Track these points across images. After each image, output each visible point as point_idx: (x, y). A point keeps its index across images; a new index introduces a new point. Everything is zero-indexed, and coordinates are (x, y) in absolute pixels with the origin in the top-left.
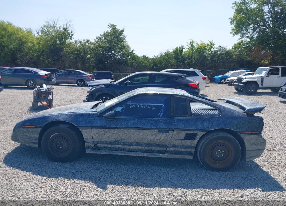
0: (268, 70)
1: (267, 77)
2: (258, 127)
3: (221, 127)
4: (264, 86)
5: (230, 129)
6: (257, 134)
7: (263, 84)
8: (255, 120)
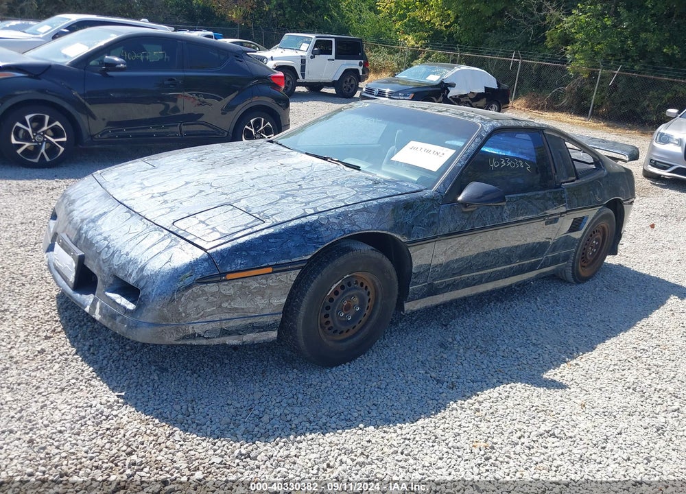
0: (313, 42)
1: (312, 57)
4: (306, 78)
7: (304, 74)
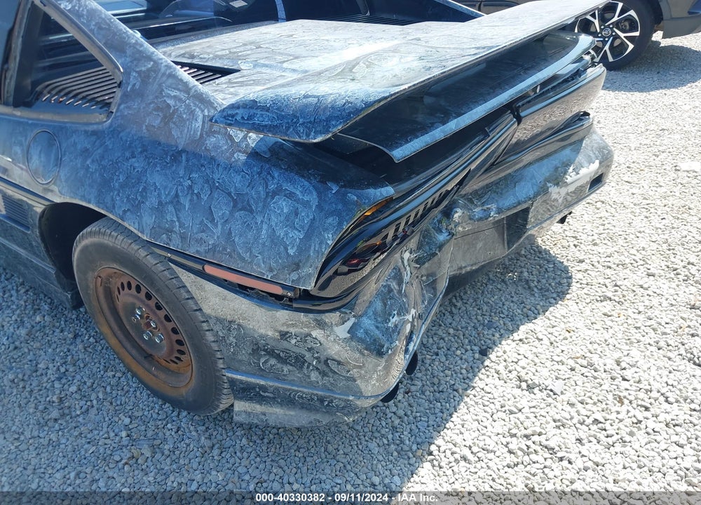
2: (291, 252)
5: (120, 221)
6: (279, 298)
8: (290, 196)
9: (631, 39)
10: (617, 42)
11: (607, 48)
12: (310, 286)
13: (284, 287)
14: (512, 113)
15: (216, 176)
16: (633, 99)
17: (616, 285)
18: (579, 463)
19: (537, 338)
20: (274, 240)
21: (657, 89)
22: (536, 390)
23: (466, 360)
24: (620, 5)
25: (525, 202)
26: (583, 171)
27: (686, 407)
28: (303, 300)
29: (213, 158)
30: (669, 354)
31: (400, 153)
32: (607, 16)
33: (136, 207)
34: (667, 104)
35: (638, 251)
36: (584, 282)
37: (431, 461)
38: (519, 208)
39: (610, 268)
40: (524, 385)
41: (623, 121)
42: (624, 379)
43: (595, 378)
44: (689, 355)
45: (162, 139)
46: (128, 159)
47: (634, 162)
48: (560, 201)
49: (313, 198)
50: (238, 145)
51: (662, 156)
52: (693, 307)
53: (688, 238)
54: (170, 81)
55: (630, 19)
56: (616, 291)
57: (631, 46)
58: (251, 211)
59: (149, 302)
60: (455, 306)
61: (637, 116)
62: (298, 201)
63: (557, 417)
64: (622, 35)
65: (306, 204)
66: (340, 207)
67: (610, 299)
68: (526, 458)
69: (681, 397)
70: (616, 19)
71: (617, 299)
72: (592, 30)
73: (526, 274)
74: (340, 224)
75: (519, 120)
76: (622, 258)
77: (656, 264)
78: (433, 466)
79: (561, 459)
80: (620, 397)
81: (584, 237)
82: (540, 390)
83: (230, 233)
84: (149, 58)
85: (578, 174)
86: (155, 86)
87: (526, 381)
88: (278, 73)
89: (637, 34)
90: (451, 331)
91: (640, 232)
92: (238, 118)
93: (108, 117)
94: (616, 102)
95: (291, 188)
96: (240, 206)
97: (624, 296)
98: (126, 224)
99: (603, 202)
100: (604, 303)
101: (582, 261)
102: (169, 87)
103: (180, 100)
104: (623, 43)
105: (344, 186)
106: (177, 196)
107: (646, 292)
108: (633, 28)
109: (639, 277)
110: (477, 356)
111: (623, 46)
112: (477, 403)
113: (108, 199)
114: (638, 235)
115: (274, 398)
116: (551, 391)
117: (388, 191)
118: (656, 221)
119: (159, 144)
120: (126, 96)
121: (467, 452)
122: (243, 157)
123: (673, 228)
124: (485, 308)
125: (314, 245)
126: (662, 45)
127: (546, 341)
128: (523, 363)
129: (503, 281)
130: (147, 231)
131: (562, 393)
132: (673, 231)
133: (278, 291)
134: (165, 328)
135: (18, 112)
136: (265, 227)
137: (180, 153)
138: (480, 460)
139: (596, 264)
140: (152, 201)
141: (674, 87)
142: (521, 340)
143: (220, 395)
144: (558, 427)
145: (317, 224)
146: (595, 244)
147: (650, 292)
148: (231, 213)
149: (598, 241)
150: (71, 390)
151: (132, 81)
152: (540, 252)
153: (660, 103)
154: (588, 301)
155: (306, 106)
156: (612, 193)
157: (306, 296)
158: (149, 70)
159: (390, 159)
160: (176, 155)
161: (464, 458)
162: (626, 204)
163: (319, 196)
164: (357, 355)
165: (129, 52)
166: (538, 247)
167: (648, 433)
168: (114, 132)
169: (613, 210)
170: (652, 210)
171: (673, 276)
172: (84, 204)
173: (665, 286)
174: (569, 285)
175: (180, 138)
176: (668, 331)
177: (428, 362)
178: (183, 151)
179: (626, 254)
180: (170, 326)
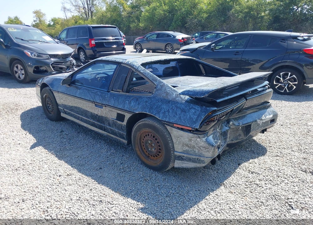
2: (194, 120)
3: (145, 111)
5: (154, 116)
6: (190, 131)
9: (295, 85)
10: (290, 86)
11: (286, 87)
12: (198, 127)
13: (192, 128)
14: (245, 98)
15: (178, 106)
16: (295, 104)
17: (281, 153)
18: (265, 188)
19: (255, 163)
20: (190, 118)
21: (304, 101)
22: (254, 173)
23: (234, 166)
24: (290, 74)
25: (250, 123)
26: (267, 117)
27: (297, 179)
28: (196, 131)
29: (178, 102)
30: (295, 168)
31: (218, 101)
32: (286, 77)
33: (158, 113)
34: (307, 106)
35: (289, 145)
36: (271, 151)
37: (224, 186)
38: (248, 124)
39: (280, 149)
40: (250, 172)
41: (290, 111)
42: (280, 172)
43: (272, 172)
44: (301, 169)
45: (166, 99)
46: (157, 103)
47: (292, 122)
48: (261, 124)
49: (200, 109)
50: (183, 99)
51: (302, 121)
52: (305, 159)
53: (307, 142)
54: (167, 87)
55: (294, 78)
56: (281, 154)
57: (295, 87)
58: (186, 112)
59: (154, 138)
60: (231, 155)
61: (296, 109)
62: (196, 110)
63: (260, 179)
64: (291, 83)
65: (198, 110)
66: (205, 110)
67: (279, 156)
68: (250, 186)
69: (296, 177)
70: (288, 78)
71: (281, 156)
72: (280, 81)
73: (253, 149)
74: (205, 114)
75: (246, 100)
76: (284, 146)
77: (295, 148)
78: (225, 187)
79: (260, 187)
80: (278, 176)
81: (272, 141)
82: (255, 174)
83: (180, 117)
84: (162, 83)
85: (266, 117)
86: (164, 88)
87: (251, 171)
88: (187, 87)
89: (297, 83)
90: (230, 160)
91: (291, 140)
92: (185, 93)
93: (152, 95)
94: (288, 105)
95: (195, 107)
96: (183, 111)
97: (283, 155)
98: (156, 116)
99: (280, 132)
100: (277, 157)
101: (271, 147)
102: (168, 88)
103: (170, 91)
104: (292, 86)
105: (206, 107)
106: (169, 110)
107: (290, 155)
108: (295, 81)
109: (289, 151)
110: (237, 165)
111: (292, 87)
112: (237, 176)
113: (152, 111)
114: (290, 141)
115: (186, 159)
116: (258, 173)
117: (216, 108)
118: (297, 138)
119: (165, 99)
120: (157, 90)
121: (234, 185)
122: (184, 102)
123: (302, 140)
124: (240, 156)
125: (199, 118)
126: (310, 87)
127: (257, 164)
128: (250, 167)
129: (246, 151)
130: (161, 118)
131: (261, 174)
132: (302, 141)
133: (190, 129)
134: (157, 145)
135: (128, 94)
136: (188, 115)
137: (170, 101)
138: (237, 186)
139: (275, 148)
140: (163, 111)
141: (311, 101)
142: (250, 163)
143: (170, 162)
144: (260, 181)
145: (200, 114)
146: (276, 143)
147: (291, 155)
148: (181, 113)
149: (277, 142)
150: (125, 166)
151: (159, 87)
152: (258, 144)
153: (305, 106)
154: (272, 156)
155: (200, 91)
156: (283, 130)
157: (197, 130)
158: (162, 85)
159: (216, 102)
160: (169, 102)
161: (233, 186)
162: (287, 133)
163: (201, 108)
164: (207, 145)
165: (158, 81)
166: (257, 143)
167: (285, 183)
168: (154, 97)
169: (283, 135)
170: (296, 135)
171: (300, 151)
172: (145, 113)
173: (296, 154)
174: (266, 152)
175: (170, 98)
176: (296, 164)
177: (223, 166)
178: (171, 101)
179: (285, 146)
180: (158, 144)
